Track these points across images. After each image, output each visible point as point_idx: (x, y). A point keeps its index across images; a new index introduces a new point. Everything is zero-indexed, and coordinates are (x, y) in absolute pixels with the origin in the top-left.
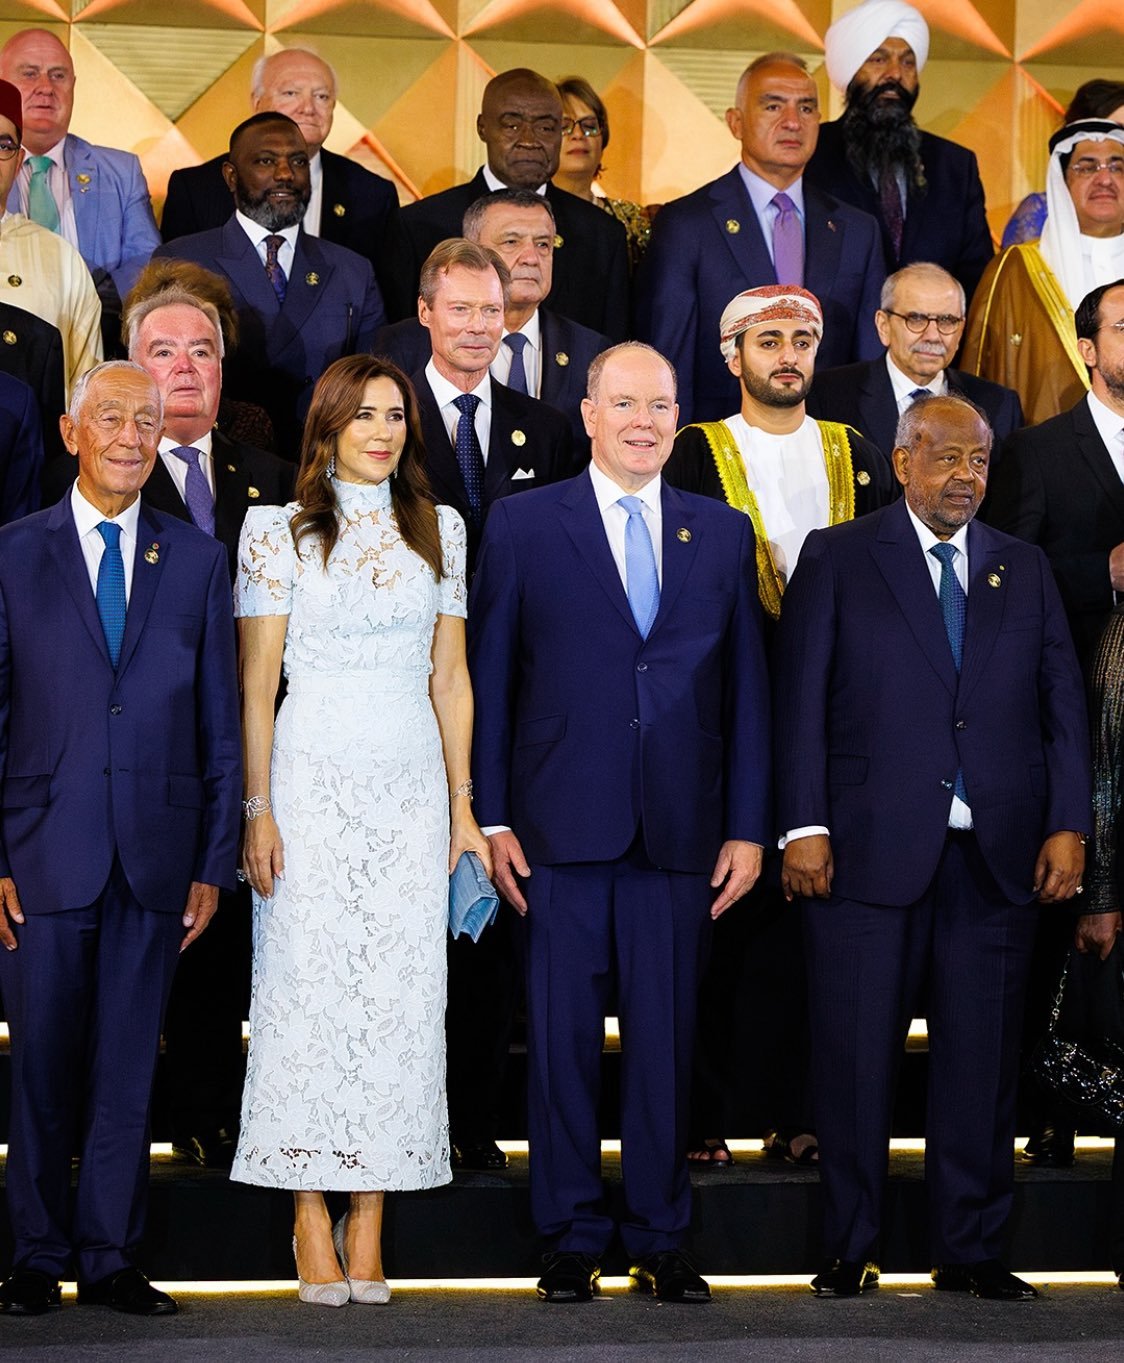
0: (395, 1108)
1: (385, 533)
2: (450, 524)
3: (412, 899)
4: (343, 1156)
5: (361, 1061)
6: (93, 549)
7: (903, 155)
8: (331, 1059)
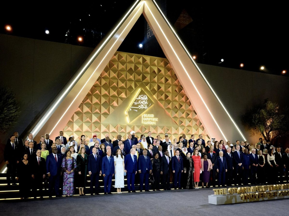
2: (123, 156)
6: (108, 158)
7: (134, 138)
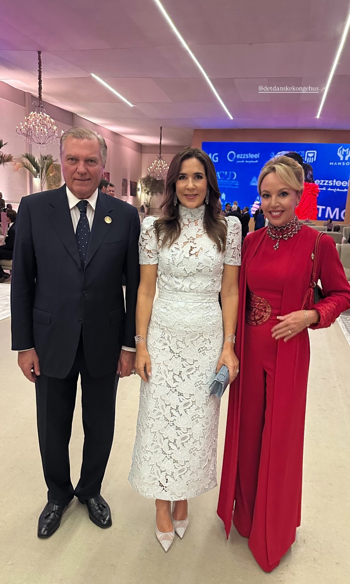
0: (186, 470)
1: (199, 230)
3: (200, 388)
4: (163, 487)
5: (173, 451)
8: (161, 449)
